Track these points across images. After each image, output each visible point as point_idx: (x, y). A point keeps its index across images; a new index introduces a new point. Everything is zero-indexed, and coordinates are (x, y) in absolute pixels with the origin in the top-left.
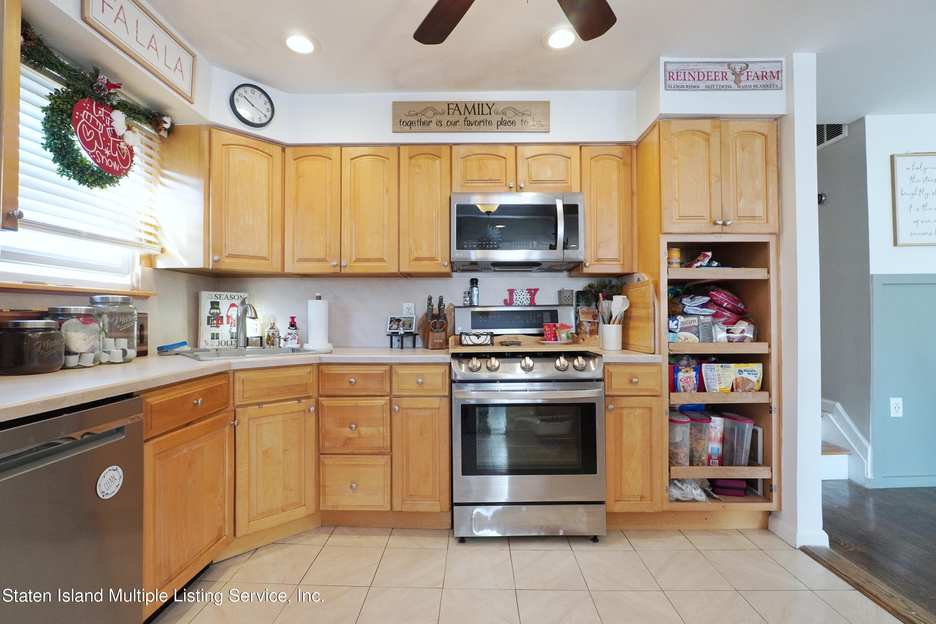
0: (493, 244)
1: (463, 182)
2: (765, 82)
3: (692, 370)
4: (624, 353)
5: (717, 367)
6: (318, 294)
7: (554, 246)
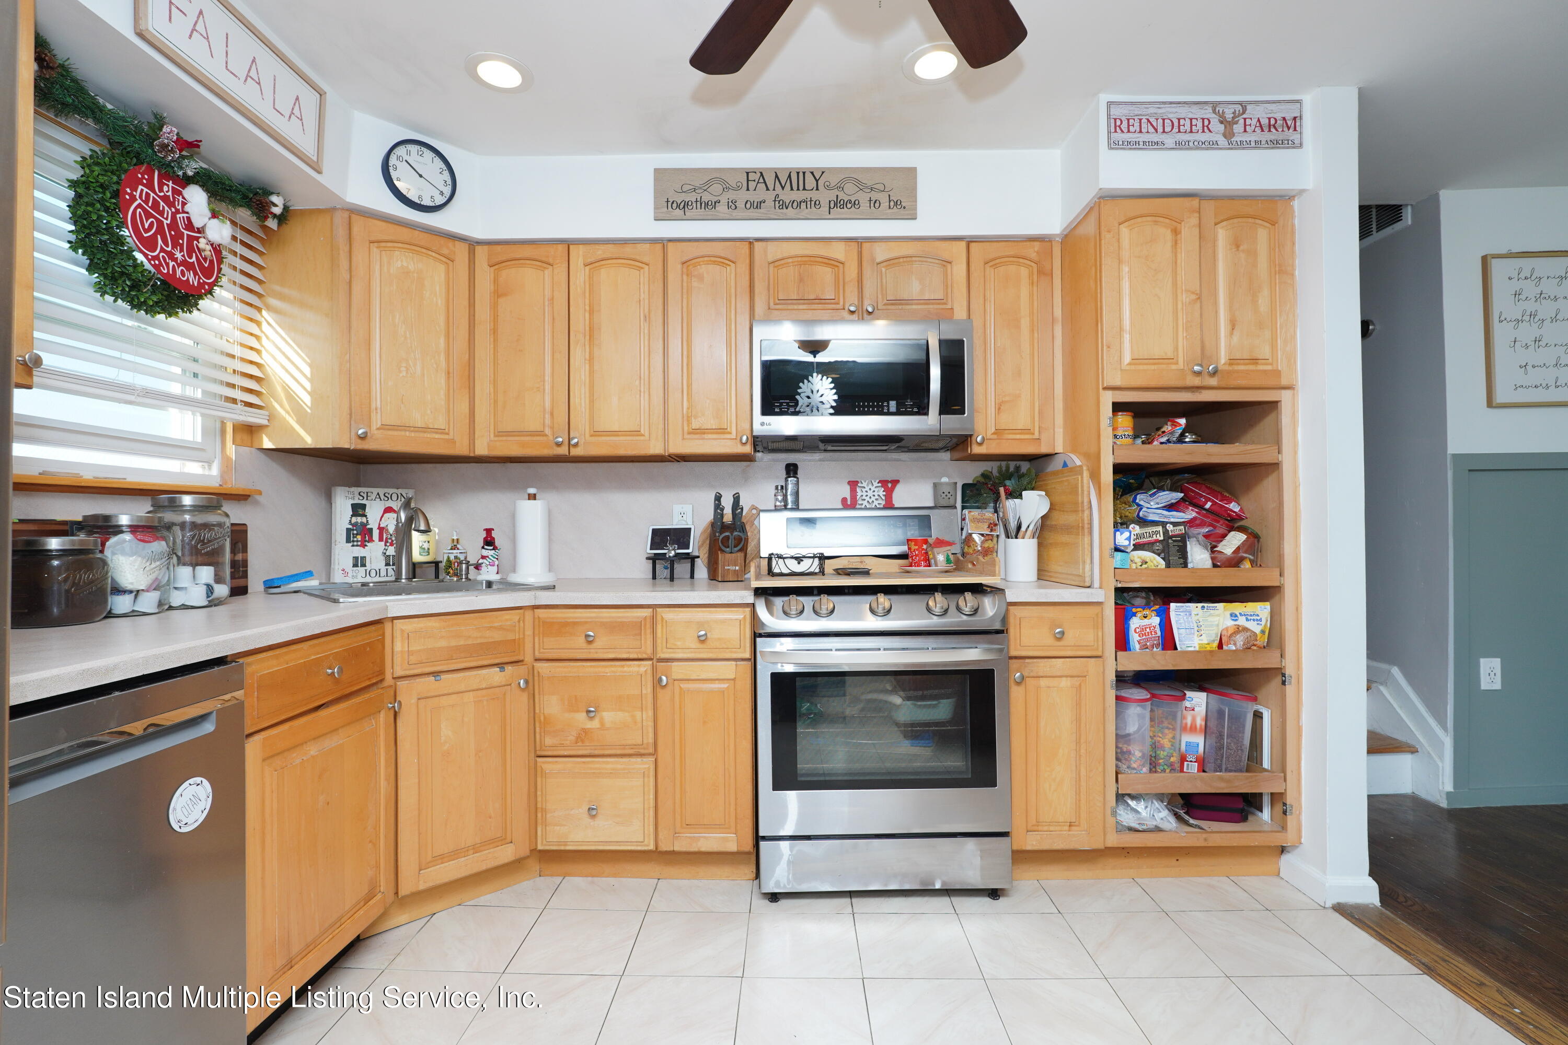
1: (772, 304)
2: (1274, 135)
3: (1154, 614)
4: (1040, 587)
5: (1195, 608)
6: (532, 491)
7: (924, 408)
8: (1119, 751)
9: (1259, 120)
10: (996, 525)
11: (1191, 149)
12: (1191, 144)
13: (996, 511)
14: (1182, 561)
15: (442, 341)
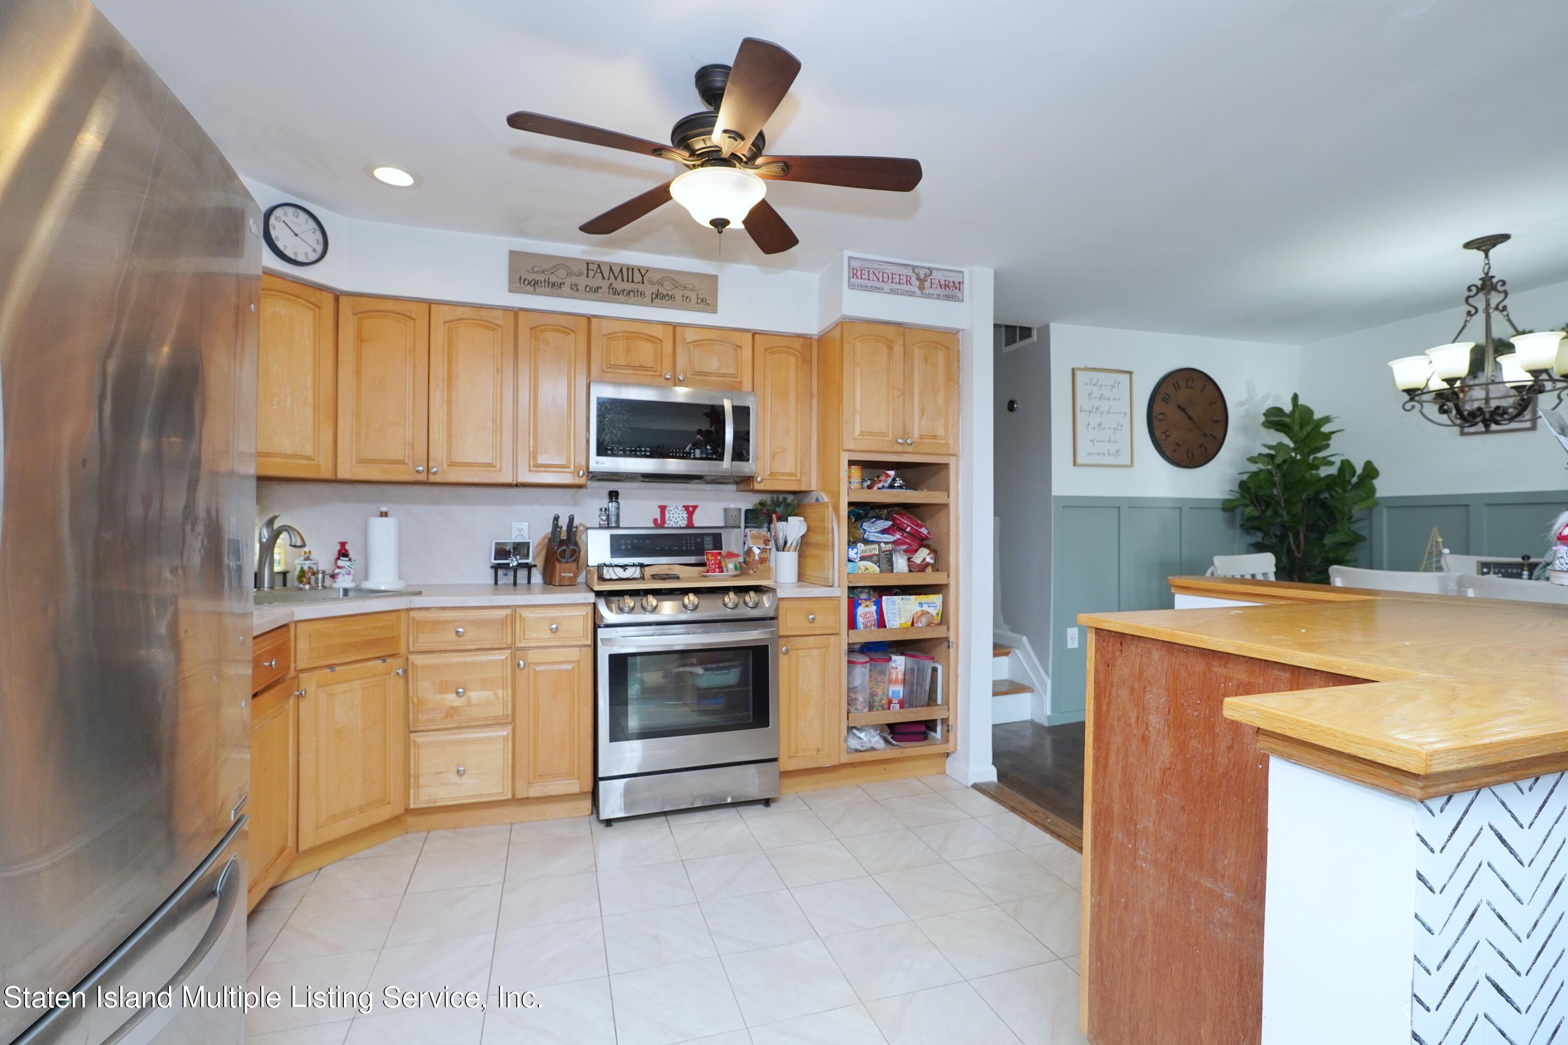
0: (645, 451)
1: (604, 367)
2: (947, 292)
3: (872, 604)
4: (800, 587)
5: (897, 599)
6: (384, 509)
7: (720, 456)
8: (850, 698)
9: (939, 281)
10: (769, 541)
11: (899, 294)
12: (899, 291)
13: (769, 530)
14: (889, 568)
15: (310, 379)
